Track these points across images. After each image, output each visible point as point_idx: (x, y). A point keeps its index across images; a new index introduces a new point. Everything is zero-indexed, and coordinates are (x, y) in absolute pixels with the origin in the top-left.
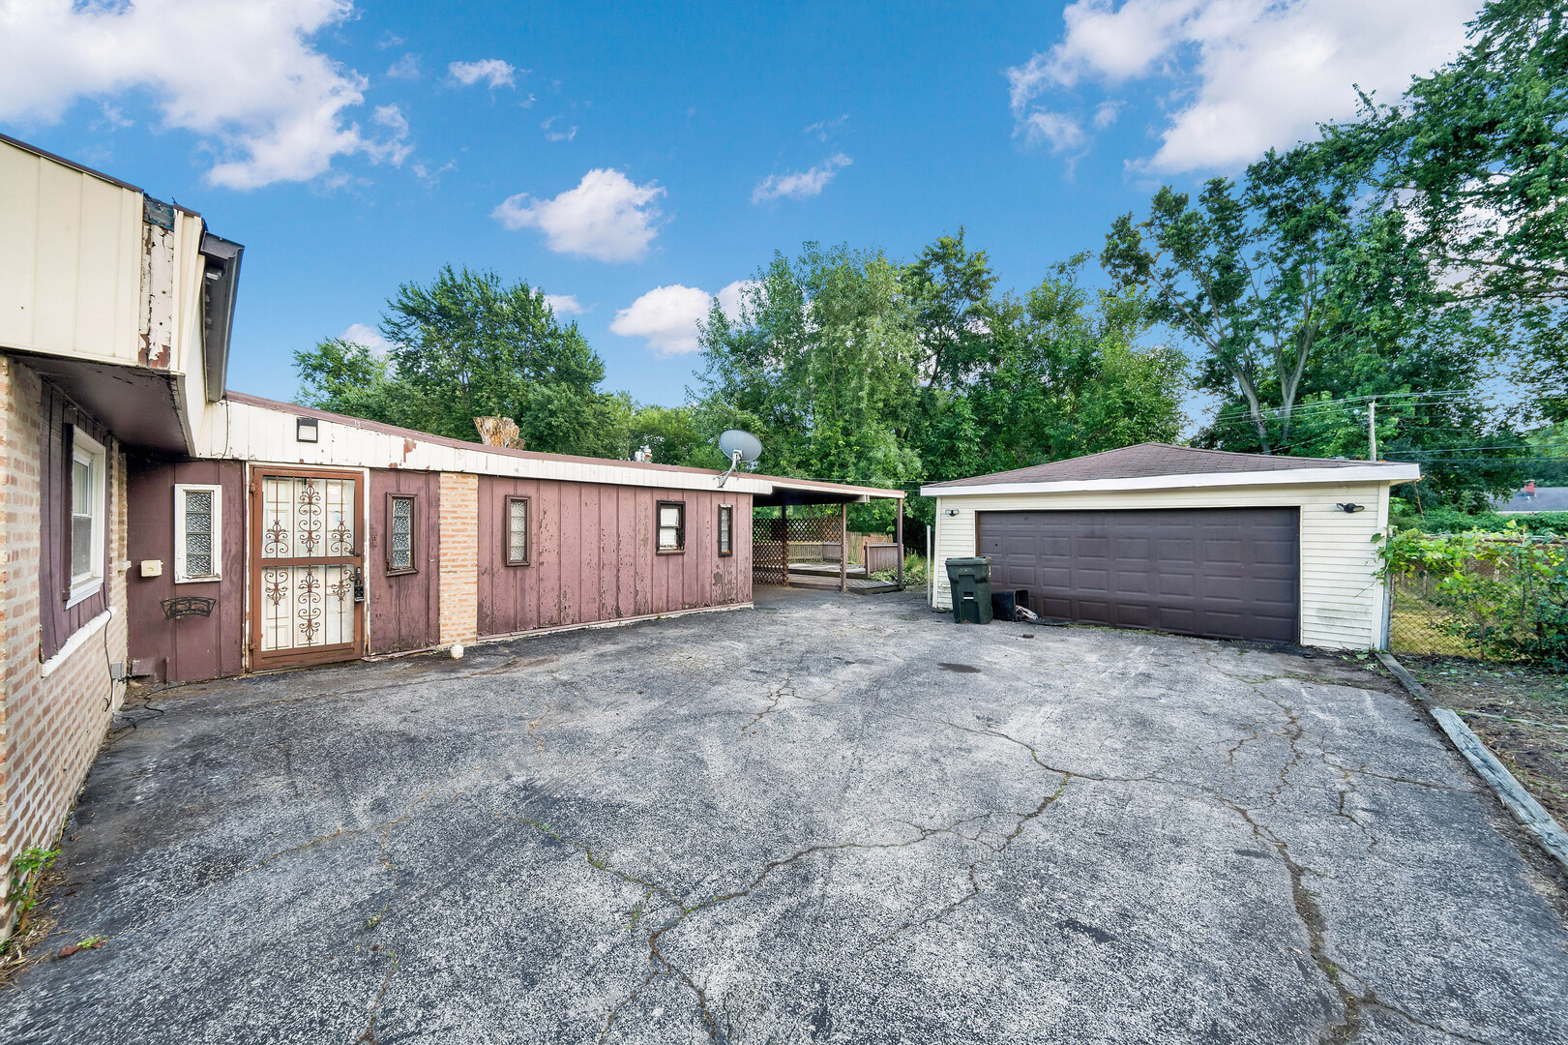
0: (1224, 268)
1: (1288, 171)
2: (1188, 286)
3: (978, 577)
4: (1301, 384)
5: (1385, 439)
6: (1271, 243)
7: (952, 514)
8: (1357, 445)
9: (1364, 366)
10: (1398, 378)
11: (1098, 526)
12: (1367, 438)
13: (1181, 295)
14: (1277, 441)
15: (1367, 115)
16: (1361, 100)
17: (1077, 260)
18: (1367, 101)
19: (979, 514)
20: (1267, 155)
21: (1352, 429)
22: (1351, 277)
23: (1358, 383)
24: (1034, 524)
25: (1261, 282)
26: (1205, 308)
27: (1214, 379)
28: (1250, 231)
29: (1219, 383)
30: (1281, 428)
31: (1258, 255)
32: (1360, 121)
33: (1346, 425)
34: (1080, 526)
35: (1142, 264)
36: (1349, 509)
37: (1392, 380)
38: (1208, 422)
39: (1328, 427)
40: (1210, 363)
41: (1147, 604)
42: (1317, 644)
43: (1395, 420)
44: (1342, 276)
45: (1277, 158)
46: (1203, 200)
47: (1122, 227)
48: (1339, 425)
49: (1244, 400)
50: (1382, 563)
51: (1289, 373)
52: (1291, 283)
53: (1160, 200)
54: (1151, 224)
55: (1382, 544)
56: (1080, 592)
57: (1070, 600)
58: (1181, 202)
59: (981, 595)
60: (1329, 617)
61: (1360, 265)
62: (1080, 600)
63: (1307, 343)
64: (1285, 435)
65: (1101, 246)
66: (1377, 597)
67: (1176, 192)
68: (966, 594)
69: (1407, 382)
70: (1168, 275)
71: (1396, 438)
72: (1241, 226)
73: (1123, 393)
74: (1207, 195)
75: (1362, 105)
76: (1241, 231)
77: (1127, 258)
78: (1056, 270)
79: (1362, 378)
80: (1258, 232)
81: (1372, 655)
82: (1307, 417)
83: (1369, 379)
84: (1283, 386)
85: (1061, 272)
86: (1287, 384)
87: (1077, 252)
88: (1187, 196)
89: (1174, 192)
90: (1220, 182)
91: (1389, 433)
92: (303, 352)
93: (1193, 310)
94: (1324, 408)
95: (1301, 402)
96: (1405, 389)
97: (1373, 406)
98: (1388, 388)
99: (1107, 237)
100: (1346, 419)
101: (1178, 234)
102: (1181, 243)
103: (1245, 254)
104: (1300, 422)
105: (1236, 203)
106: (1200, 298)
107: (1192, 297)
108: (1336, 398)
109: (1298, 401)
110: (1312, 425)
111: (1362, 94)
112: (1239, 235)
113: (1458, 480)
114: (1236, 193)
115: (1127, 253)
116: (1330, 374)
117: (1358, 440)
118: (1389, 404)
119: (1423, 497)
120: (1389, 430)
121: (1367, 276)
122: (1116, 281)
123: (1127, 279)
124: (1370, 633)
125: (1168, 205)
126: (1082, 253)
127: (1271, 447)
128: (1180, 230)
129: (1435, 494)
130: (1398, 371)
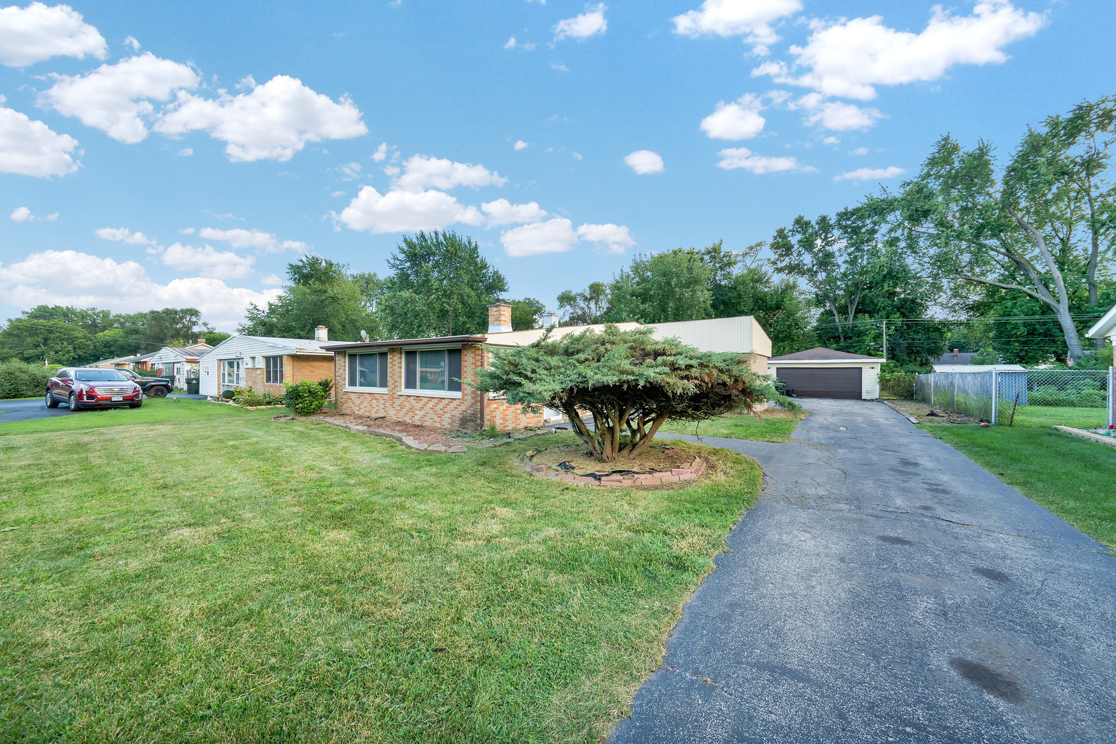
0: (825, 254)
1: (853, 214)
2: (807, 259)
4: (857, 308)
5: (889, 335)
6: (843, 243)
7: (769, 368)
8: (879, 338)
9: (882, 303)
10: (895, 310)
12: (882, 335)
13: (805, 264)
14: (846, 334)
15: (885, 196)
16: (882, 190)
17: (759, 245)
18: (884, 190)
19: (777, 369)
20: (844, 209)
21: (877, 331)
22: (877, 271)
23: (880, 311)
24: (794, 371)
25: (841, 261)
26: (815, 269)
27: (818, 301)
28: (836, 238)
29: (821, 303)
30: (848, 329)
31: (839, 250)
32: (882, 198)
33: (875, 329)
34: (807, 372)
35: (788, 249)
36: (872, 368)
37: (893, 311)
38: (816, 323)
39: (867, 330)
40: (816, 294)
42: (866, 398)
43: (893, 328)
44: (873, 268)
45: (848, 210)
46: (817, 223)
47: (781, 233)
48: (871, 329)
49: (831, 312)
50: (879, 380)
51: (852, 302)
52: (853, 262)
53: (798, 221)
54: (794, 231)
55: (879, 376)
56: (808, 389)
57: (805, 391)
58: (807, 223)
60: (868, 392)
61: (880, 267)
62: (808, 391)
63: (859, 291)
64: (850, 332)
65: (771, 241)
66: (878, 387)
68: (781, 390)
69: (899, 312)
70: (800, 254)
71: (894, 335)
72: (832, 235)
74: (819, 221)
76: (833, 238)
79: (881, 309)
80: (839, 239)
81: (877, 398)
82: (859, 325)
83: (884, 309)
84: (849, 308)
86: (851, 308)
87: (758, 241)
88: (810, 221)
89: (805, 219)
90: (825, 217)
93: (809, 270)
94: (865, 321)
95: (856, 317)
96: (898, 315)
97: (884, 323)
98: (891, 314)
99: (774, 237)
100: (875, 327)
101: (807, 242)
102: (808, 244)
103: (834, 248)
104: (856, 327)
105: (831, 226)
106: (813, 266)
107: (810, 266)
108: (871, 317)
109: (855, 317)
110: (862, 328)
111: (883, 187)
112: (832, 240)
113: (918, 352)
114: (832, 222)
115: (783, 246)
116: (869, 305)
117: (879, 336)
118: (891, 321)
119: (904, 360)
120: (891, 332)
121: (883, 270)
122: (777, 257)
123: (781, 255)
124: (876, 395)
125: (802, 224)
126: (761, 243)
127: (844, 336)
128: (808, 239)
129: (908, 359)
130: (896, 306)
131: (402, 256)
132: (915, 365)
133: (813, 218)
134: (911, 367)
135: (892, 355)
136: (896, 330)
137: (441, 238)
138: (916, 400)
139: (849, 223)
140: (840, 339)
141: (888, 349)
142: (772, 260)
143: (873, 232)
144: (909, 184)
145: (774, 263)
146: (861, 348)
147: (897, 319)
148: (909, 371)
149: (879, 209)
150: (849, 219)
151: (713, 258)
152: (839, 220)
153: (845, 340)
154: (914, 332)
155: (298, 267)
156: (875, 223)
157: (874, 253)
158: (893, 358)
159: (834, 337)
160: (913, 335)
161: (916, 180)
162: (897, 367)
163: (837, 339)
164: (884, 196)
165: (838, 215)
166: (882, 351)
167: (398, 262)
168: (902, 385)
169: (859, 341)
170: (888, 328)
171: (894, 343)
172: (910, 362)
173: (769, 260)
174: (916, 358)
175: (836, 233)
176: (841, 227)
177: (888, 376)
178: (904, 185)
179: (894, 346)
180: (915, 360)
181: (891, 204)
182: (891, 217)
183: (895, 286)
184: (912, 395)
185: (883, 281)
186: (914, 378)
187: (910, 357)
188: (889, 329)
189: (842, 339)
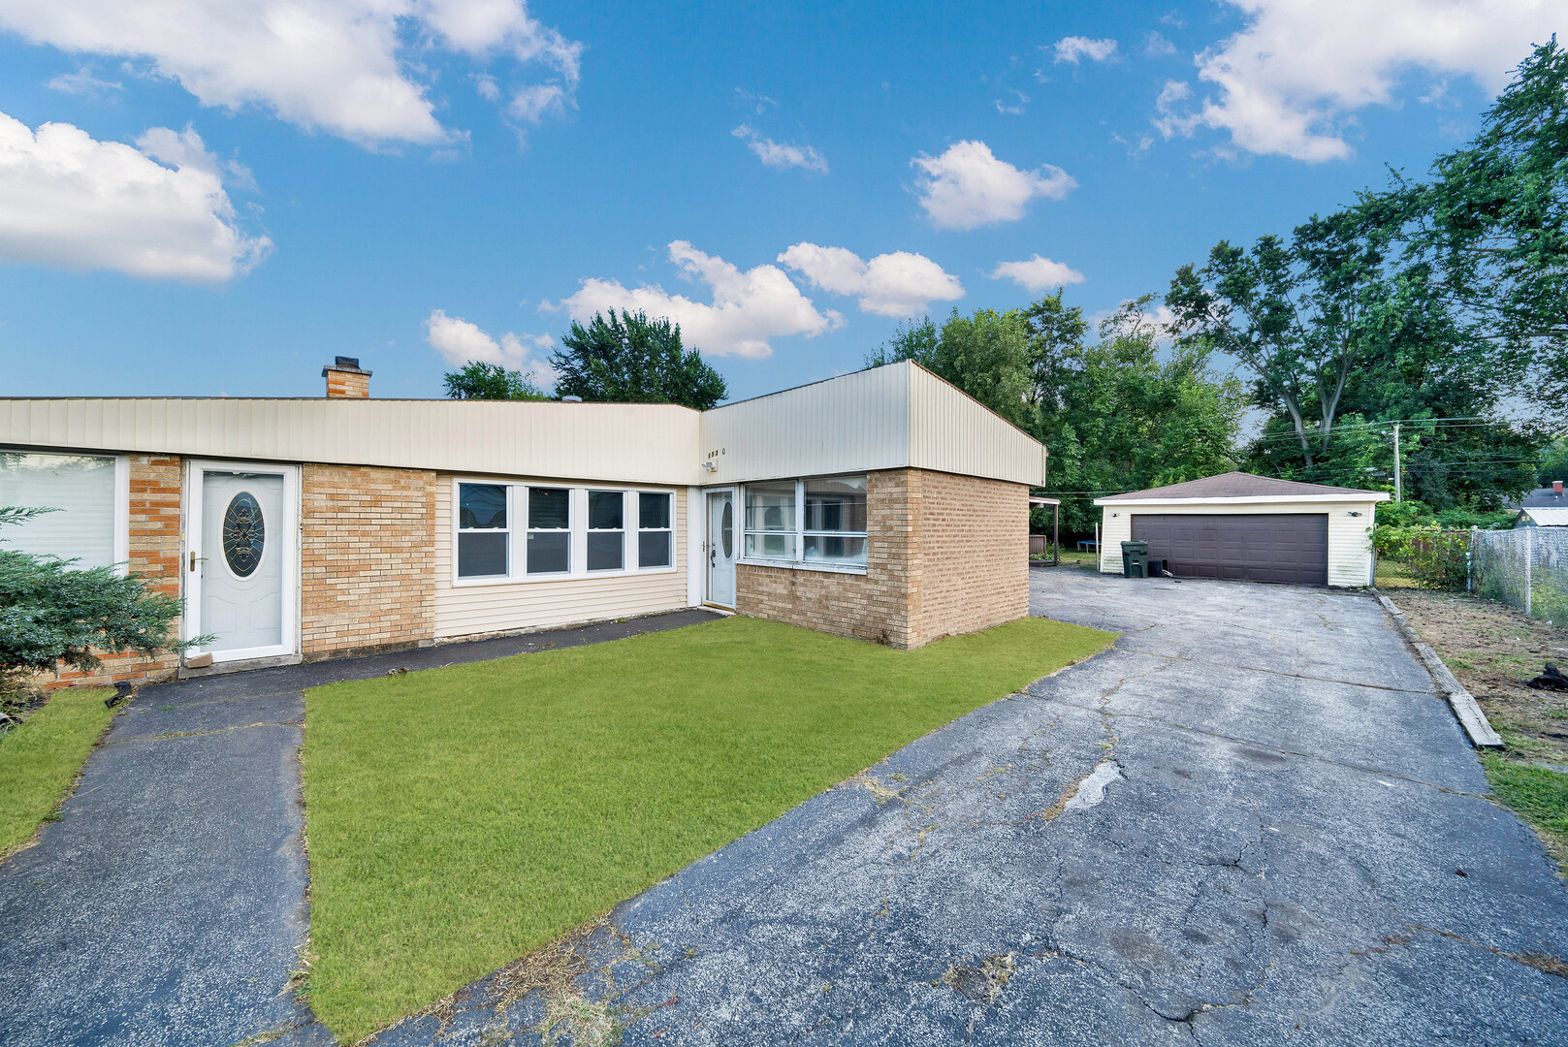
0: (1274, 309)
1: (1328, 229)
2: (1240, 321)
3: (1142, 552)
4: (1340, 404)
5: (1409, 453)
6: (1313, 285)
7: (1115, 516)
8: (1386, 457)
9: (1392, 392)
10: (1422, 403)
11: (1210, 523)
12: (1392, 452)
13: (1235, 330)
14: (1318, 453)
15: (1398, 187)
16: (1391, 175)
17: (1145, 300)
18: (1397, 176)
19: (1132, 515)
20: (1311, 219)
21: (1380, 445)
22: (1380, 327)
23: (1387, 406)
24: (1169, 521)
25: (1306, 318)
26: (1255, 337)
27: (1263, 397)
28: (1296, 277)
29: (1267, 400)
30: (1322, 442)
31: (1302, 299)
32: (1392, 191)
33: (1377, 442)
34: (1200, 523)
35: (1201, 304)
36: (1354, 515)
37: (1416, 405)
38: (1257, 435)
39: (1360, 443)
40: (1259, 383)
41: (1242, 567)
42: (1336, 584)
43: (1417, 437)
44: (1373, 325)
45: (1319, 221)
46: (1256, 252)
47: (1186, 276)
48: (1370, 442)
49: (1288, 417)
50: (1371, 542)
51: (1329, 395)
52: (1333, 318)
53: (1219, 253)
54: (1210, 270)
55: (1371, 532)
56: (1199, 561)
57: (1193, 566)
58: (1236, 254)
59: (1143, 562)
60: (1343, 570)
61: (1387, 318)
62: (1199, 565)
63: (1345, 371)
64: (1325, 448)
65: (1167, 290)
66: (1368, 559)
67: (1233, 246)
68: (1134, 561)
69: (1430, 406)
70: (1223, 311)
71: (1418, 452)
72: (1288, 273)
73: (1198, 424)
74: (1259, 248)
75: (1393, 179)
76: (1289, 278)
77: (1188, 298)
78: (1126, 309)
79: (1391, 402)
80: (1303, 277)
81: (1365, 588)
82: (1344, 434)
83: (1397, 403)
84: (1324, 406)
85: (1129, 310)
86: (1327, 405)
87: (1144, 293)
88: (1242, 249)
89: (1231, 246)
90: (1270, 239)
91: (1411, 448)
92: (452, 373)
93: (1245, 340)
94: (1358, 427)
95: (1339, 421)
96: (1428, 412)
97: (1397, 427)
98: (1413, 412)
99: (1172, 282)
100: (1376, 437)
101: (1235, 284)
102: (1238, 291)
103: (1292, 297)
104: (1337, 438)
105: (1284, 255)
106: (1251, 331)
107: (1244, 330)
108: (1368, 420)
109: (1336, 420)
110: (1348, 441)
111: (1392, 170)
112: (1286, 282)
113: (1473, 485)
114: (1285, 247)
115: (1190, 297)
116: (1364, 397)
117: (1386, 454)
118: (1412, 424)
119: (1441, 500)
120: (1412, 446)
121: (1394, 325)
122: (1179, 317)
123: (1188, 316)
124: (1364, 577)
125: (1225, 256)
126: (1149, 296)
127: (1313, 458)
128: (1236, 280)
129: (1452, 498)
130: (1422, 397)
131: (567, 351)
132: (1469, 510)
133: (1246, 242)
134: (1458, 514)
135: (1415, 487)
136: (1423, 442)
137: (620, 320)
138: (1473, 591)
139: (1320, 245)
140: (1304, 463)
141: (1404, 480)
142: (1170, 326)
143: (1374, 258)
144: (1451, 159)
145: (1174, 331)
146: (1348, 479)
147: (1427, 421)
148: (1452, 523)
149: (1382, 216)
150: (1321, 238)
151: (1047, 321)
152: (1300, 244)
153: (1315, 462)
154: (1465, 445)
155: (458, 377)
156: (1375, 241)
157: (1377, 295)
158: (1416, 497)
159: (1293, 460)
160: (1461, 452)
161: (1470, 149)
162: (1426, 514)
163: (1298, 462)
164: (1396, 188)
165: (1300, 231)
166: (1393, 483)
167: (562, 361)
168: (1435, 554)
169: (1343, 466)
170: (1406, 439)
171: (1419, 468)
172: (1457, 503)
173: (1165, 326)
174: (1469, 496)
175: (1298, 267)
176: (1305, 255)
177: (1395, 534)
178: (1442, 161)
179: (1419, 473)
180: (1468, 499)
181: (1412, 199)
182: (1409, 228)
183: (1422, 358)
184: (1463, 580)
185: (1394, 348)
186: (1466, 538)
187: (1455, 495)
188: (1408, 441)
189: (1309, 463)
